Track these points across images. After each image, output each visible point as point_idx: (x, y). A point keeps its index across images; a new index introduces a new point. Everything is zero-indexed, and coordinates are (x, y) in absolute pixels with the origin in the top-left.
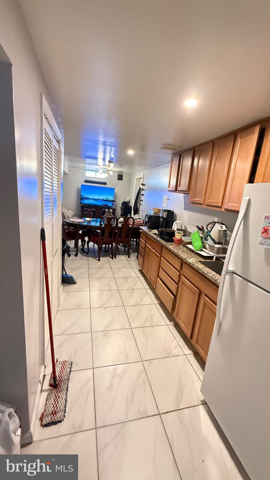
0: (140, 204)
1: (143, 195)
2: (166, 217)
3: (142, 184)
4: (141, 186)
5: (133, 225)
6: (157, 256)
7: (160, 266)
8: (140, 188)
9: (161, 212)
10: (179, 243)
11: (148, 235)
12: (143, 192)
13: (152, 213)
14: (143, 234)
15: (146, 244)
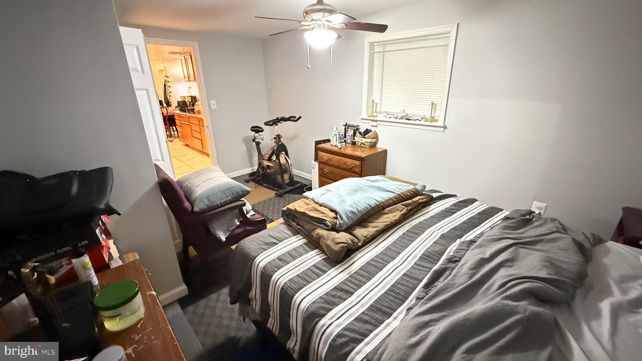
0: (170, 96)
1: (169, 87)
2: (191, 101)
3: (166, 76)
4: (166, 78)
5: (167, 114)
6: (188, 125)
7: (192, 130)
8: (165, 81)
9: (186, 97)
10: (198, 113)
11: (180, 114)
12: (169, 84)
13: (180, 100)
14: (177, 116)
15: (180, 122)
